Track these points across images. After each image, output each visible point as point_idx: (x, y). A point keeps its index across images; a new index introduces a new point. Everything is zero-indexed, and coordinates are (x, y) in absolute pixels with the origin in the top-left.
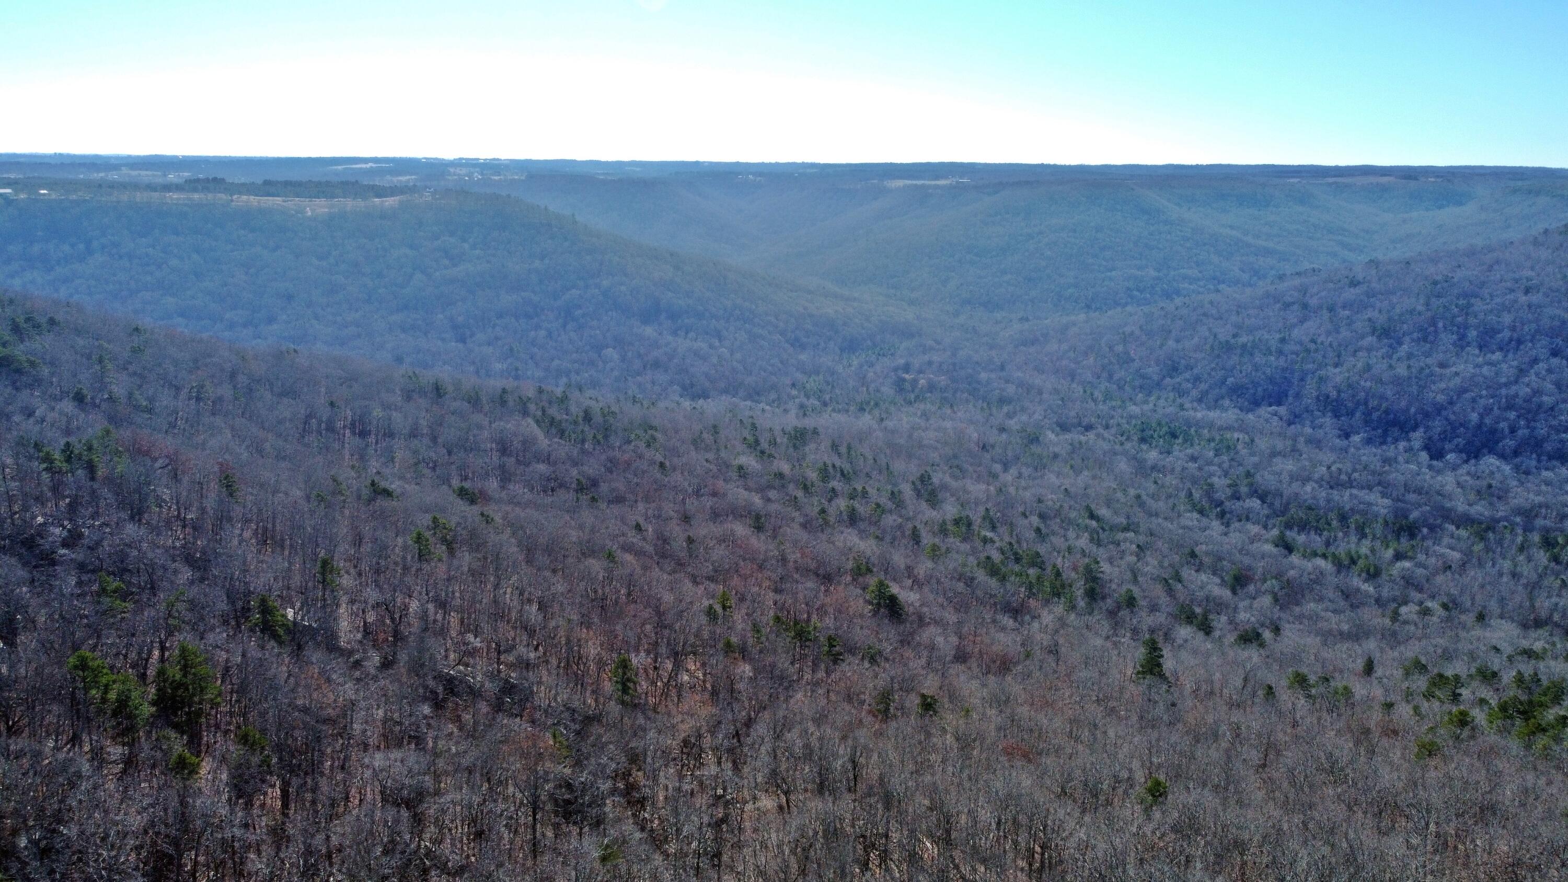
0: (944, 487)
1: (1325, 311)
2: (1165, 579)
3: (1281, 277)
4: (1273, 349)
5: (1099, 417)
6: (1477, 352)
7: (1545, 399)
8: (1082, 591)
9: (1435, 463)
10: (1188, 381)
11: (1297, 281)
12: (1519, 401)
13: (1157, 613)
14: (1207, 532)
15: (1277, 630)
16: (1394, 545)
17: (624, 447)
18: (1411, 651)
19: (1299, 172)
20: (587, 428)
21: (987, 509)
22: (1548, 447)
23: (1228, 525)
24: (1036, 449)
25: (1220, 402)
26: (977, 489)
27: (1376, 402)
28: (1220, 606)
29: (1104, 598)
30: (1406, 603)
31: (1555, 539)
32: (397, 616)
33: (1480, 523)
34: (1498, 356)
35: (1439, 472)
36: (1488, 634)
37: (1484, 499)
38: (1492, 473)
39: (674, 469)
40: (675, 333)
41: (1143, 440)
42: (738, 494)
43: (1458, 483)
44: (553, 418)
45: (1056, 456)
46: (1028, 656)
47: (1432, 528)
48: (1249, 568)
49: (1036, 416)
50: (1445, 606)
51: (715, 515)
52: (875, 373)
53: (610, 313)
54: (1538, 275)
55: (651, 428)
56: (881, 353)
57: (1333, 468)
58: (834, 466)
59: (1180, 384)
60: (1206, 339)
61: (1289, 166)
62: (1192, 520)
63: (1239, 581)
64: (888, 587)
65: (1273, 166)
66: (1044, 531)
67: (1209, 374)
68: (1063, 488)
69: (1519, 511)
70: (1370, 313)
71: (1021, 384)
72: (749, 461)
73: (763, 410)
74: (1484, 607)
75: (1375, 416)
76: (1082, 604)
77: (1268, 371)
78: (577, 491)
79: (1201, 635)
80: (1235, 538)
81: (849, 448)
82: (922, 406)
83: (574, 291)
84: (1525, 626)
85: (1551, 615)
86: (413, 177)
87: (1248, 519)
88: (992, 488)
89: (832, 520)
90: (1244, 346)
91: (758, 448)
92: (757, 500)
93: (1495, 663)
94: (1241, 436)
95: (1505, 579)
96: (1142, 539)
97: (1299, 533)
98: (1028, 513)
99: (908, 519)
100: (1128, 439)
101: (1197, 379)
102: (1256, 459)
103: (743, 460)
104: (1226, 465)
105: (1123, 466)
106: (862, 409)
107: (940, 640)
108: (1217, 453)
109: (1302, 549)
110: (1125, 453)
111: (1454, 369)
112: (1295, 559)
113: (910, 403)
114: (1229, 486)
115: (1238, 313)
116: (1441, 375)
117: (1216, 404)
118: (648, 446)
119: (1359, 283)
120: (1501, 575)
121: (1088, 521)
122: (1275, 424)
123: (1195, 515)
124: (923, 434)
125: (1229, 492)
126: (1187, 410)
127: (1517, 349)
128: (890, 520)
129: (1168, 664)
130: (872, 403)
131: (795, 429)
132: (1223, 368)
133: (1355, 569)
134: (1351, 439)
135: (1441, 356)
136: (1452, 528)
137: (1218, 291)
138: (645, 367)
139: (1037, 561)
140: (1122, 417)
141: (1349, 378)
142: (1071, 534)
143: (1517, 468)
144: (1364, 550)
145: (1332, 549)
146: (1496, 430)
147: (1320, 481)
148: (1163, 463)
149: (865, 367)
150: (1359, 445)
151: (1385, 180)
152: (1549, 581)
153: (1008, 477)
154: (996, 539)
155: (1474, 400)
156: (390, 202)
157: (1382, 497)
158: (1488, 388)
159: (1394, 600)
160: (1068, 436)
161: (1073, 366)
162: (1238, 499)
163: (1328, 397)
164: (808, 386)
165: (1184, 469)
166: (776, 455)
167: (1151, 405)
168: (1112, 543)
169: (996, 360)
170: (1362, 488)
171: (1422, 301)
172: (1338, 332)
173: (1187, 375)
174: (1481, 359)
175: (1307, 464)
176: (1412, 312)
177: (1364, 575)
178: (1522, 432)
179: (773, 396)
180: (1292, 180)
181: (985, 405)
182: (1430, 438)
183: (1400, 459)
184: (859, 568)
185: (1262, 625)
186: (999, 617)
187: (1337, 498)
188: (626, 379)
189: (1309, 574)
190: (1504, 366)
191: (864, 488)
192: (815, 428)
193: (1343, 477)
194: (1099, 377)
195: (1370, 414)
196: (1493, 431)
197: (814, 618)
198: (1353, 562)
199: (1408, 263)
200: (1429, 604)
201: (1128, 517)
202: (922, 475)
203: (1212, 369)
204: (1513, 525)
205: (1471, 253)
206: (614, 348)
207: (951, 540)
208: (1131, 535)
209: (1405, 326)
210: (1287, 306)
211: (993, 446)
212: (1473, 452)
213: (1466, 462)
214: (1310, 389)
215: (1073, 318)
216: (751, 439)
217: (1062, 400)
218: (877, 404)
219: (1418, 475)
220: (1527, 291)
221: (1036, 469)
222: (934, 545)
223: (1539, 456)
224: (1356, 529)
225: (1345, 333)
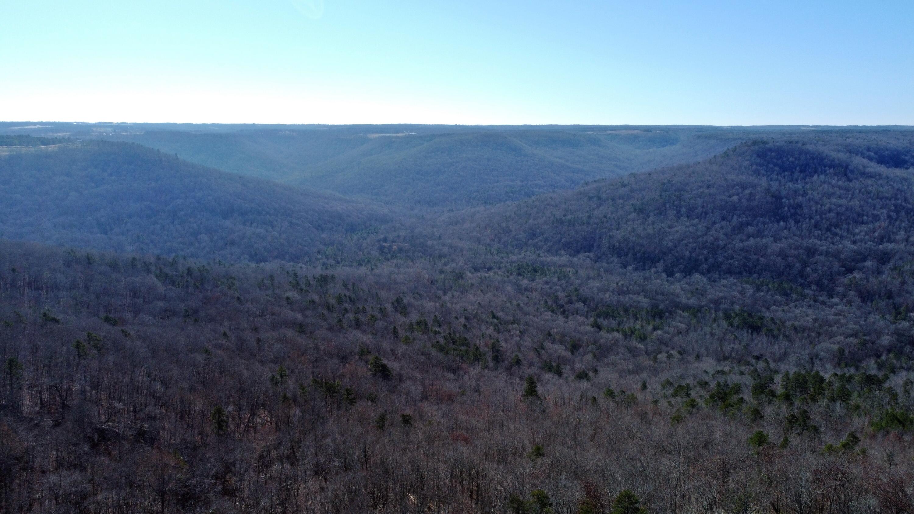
0: (410, 305)
1: (610, 201)
2: (535, 348)
3: (587, 183)
4: (585, 222)
5: (495, 262)
6: (686, 219)
7: (720, 242)
8: (491, 357)
9: (670, 278)
10: (541, 241)
11: (594, 186)
12: (708, 244)
13: (533, 367)
14: (557, 322)
15: (596, 371)
16: (652, 323)
17: (214, 290)
18: (664, 376)
19: (593, 128)
20: (189, 279)
21: (435, 316)
22: (724, 267)
23: (567, 318)
24: (461, 282)
25: (559, 252)
26: (430, 305)
27: (638, 248)
28: (566, 361)
29: (503, 361)
30: (660, 352)
31: (730, 314)
32: (64, 394)
33: (694, 309)
34: (696, 221)
35: (672, 283)
36: (701, 365)
37: (695, 296)
38: (698, 282)
39: (247, 301)
40: (244, 224)
41: (519, 274)
42: (288, 313)
43: (682, 289)
44: (167, 274)
45: (472, 285)
46: (463, 394)
47: (671, 313)
48: (579, 340)
49: (460, 264)
50: (680, 353)
51: (274, 326)
52: (367, 243)
53: (202, 213)
54: (713, 179)
55: (231, 278)
56: (370, 232)
57: (619, 284)
58: (345, 295)
59: (537, 243)
60: (549, 218)
61: (587, 125)
62: (548, 316)
63: (575, 347)
64: (380, 360)
65: (579, 125)
66: (468, 326)
67: (552, 237)
68: (477, 302)
69: (711, 301)
70: (632, 201)
71: (451, 247)
72: (293, 294)
73: (301, 267)
74: (699, 352)
75: (639, 255)
76: (491, 364)
77: (583, 234)
78: (185, 317)
79: (556, 377)
80: (571, 324)
81: (354, 285)
82: (395, 261)
83: (178, 200)
84: (719, 360)
85: (731, 354)
86: (68, 133)
87: (577, 314)
88: (438, 304)
89: (345, 326)
90: (570, 220)
91: (299, 287)
92: (299, 317)
93: (706, 378)
94: (571, 270)
95: (708, 337)
96: (522, 327)
97: (604, 320)
98: (459, 317)
99: (390, 324)
100: (511, 274)
101: (546, 240)
102: (579, 281)
103: (289, 294)
104: (564, 286)
105: (509, 288)
106: (360, 264)
107: (412, 388)
108: (559, 279)
109: (606, 328)
110: (510, 282)
111: (676, 229)
112: (602, 333)
113: (388, 260)
114: (567, 296)
115: (565, 203)
116: (669, 232)
117: (556, 254)
118: (230, 288)
119: (626, 185)
120: (706, 334)
121: (492, 320)
122: (588, 262)
123: (550, 313)
124: (396, 276)
125: (566, 300)
126: (541, 257)
127: (705, 217)
128: (381, 324)
129: (540, 389)
130: (366, 261)
131: (321, 275)
132: (560, 233)
133: (634, 337)
134: (627, 268)
135: (669, 222)
136: (680, 312)
137: (554, 192)
138: (226, 245)
139: (465, 342)
140: (507, 262)
141: (624, 236)
142: (483, 327)
143: (709, 279)
144: (638, 326)
145: (621, 327)
146: (698, 260)
147: (613, 292)
148: (531, 286)
149: (361, 241)
150: (631, 271)
151: (635, 132)
152: (728, 336)
153: (447, 298)
154: (442, 331)
155: (686, 245)
156: (52, 148)
157: (645, 298)
158: (692, 238)
159: (654, 352)
160: (479, 274)
161: (479, 235)
162: (572, 303)
163: (614, 246)
164: (327, 252)
165: (542, 289)
166: (310, 291)
167: (523, 255)
168: (506, 331)
169: (436, 233)
170: (635, 294)
171: (657, 194)
172: (617, 211)
173: (541, 238)
174: (688, 223)
175: (606, 282)
176: (653, 199)
177: (639, 339)
178: (711, 260)
179: (306, 259)
180: (589, 133)
181: (431, 259)
182: (666, 266)
183: (653, 277)
184: (362, 351)
185: (588, 370)
186: (445, 374)
187: (622, 300)
188: (214, 253)
189: (611, 341)
190: (700, 226)
191: (363, 307)
192: (333, 275)
193: (625, 289)
194: (493, 241)
195: (636, 254)
196: (697, 260)
197: (337, 380)
198: (633, 333)
199: (650, 174)
200: (672, 352)
201: (514, 316)
202: (397, 299)
203: (554, 234)
204: (710, 308)
205: (680, 168)
206: (206, 234)
207: (416, 333)
208: (515, 326)
209: (650, 207)
210: (590, 198)
211: (437, 281)
212: (688, 272)
213: (685, 277)
214: (605, 242)
215: (478, 209)
216: (294, 282)
217: (474, 254)
218: (369, 261)
219: (662, 285)
220: (708, 187)
221: (462, 293)
222: (406, 336)
223: (720, 272)
224: (633, 316)
225: (621, 212)
